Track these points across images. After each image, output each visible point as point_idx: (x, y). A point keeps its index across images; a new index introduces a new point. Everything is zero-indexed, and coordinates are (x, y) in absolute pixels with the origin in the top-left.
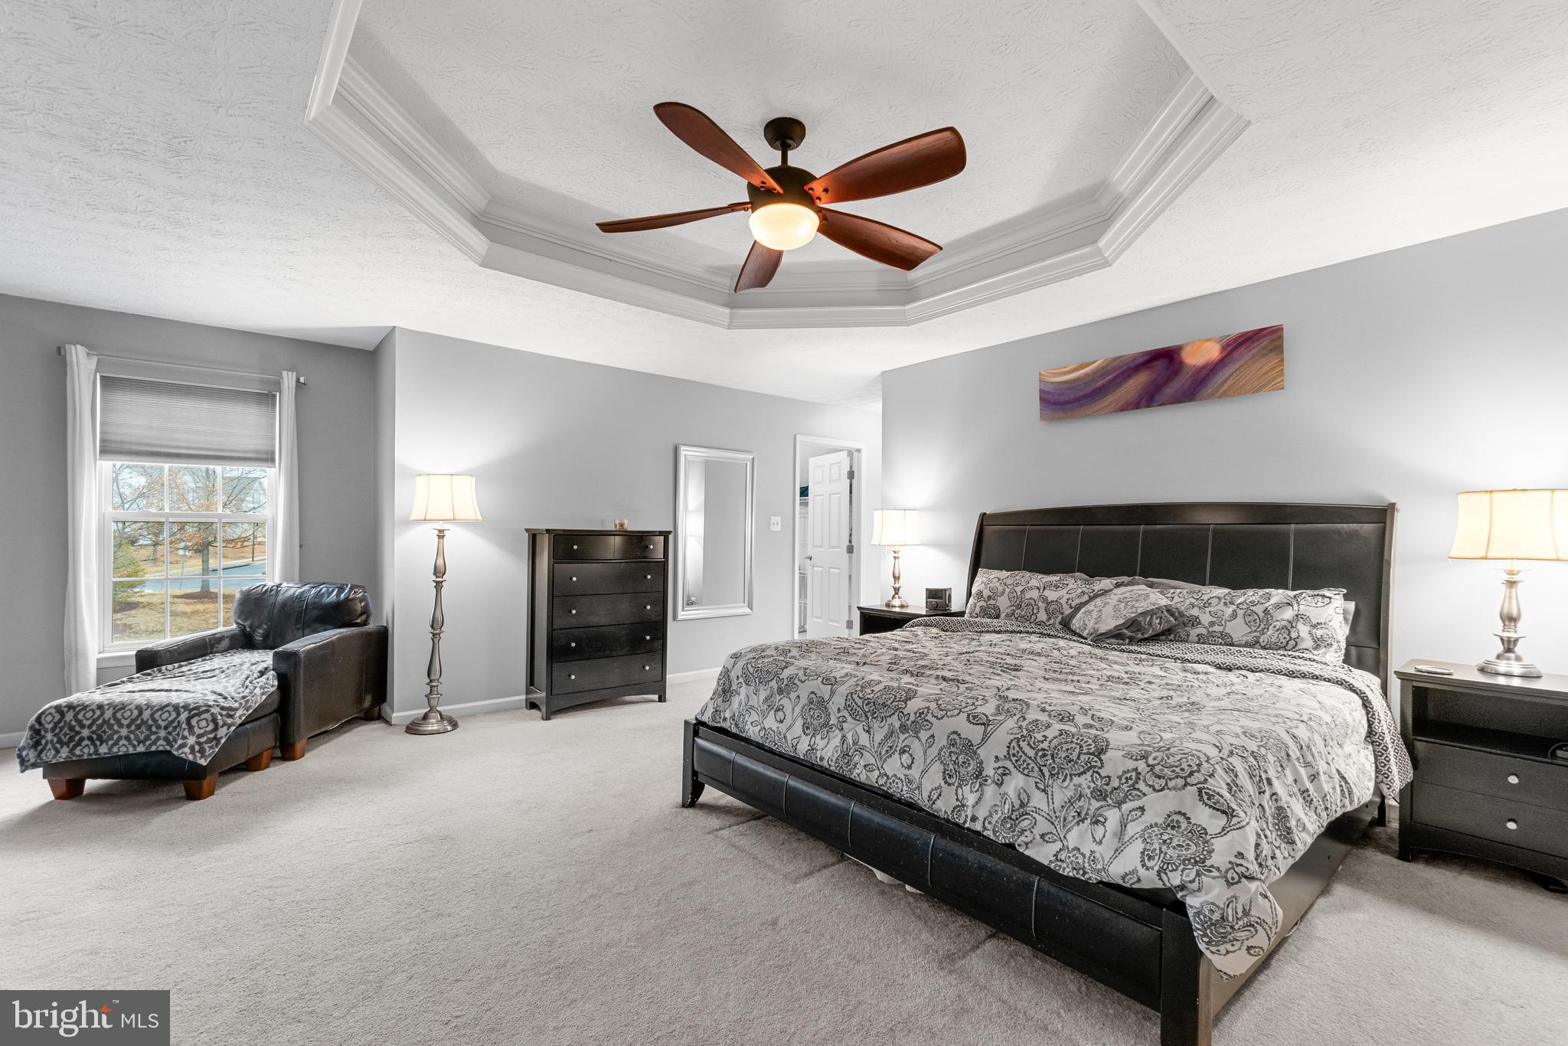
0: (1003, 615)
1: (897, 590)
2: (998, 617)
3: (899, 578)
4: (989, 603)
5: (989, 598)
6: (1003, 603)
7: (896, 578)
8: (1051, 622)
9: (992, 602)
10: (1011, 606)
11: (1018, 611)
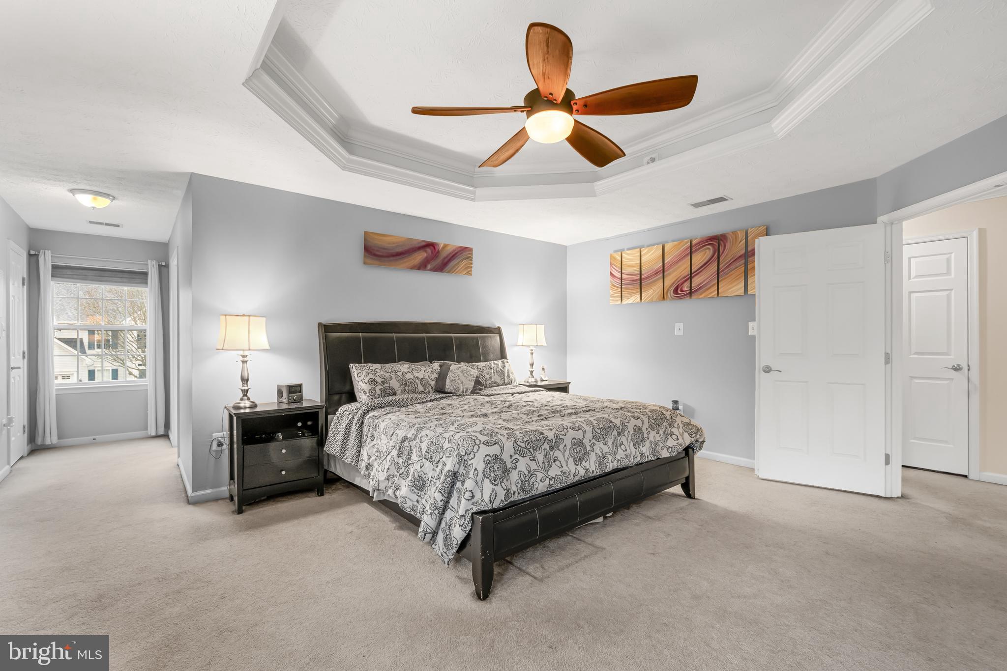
0: (398, 392)
1: (245, 393)
2: (395, 394)
3: (247, 380)
4: (384, 386)
5: (383, 383)
6: (394, 384)
7: (245, 380)
8: (427, 390)
9: (386, 385)
10: (401, 385)
11: (406, 388)
